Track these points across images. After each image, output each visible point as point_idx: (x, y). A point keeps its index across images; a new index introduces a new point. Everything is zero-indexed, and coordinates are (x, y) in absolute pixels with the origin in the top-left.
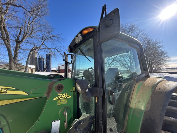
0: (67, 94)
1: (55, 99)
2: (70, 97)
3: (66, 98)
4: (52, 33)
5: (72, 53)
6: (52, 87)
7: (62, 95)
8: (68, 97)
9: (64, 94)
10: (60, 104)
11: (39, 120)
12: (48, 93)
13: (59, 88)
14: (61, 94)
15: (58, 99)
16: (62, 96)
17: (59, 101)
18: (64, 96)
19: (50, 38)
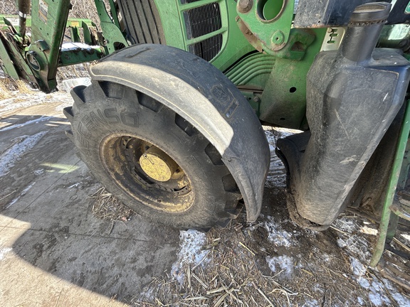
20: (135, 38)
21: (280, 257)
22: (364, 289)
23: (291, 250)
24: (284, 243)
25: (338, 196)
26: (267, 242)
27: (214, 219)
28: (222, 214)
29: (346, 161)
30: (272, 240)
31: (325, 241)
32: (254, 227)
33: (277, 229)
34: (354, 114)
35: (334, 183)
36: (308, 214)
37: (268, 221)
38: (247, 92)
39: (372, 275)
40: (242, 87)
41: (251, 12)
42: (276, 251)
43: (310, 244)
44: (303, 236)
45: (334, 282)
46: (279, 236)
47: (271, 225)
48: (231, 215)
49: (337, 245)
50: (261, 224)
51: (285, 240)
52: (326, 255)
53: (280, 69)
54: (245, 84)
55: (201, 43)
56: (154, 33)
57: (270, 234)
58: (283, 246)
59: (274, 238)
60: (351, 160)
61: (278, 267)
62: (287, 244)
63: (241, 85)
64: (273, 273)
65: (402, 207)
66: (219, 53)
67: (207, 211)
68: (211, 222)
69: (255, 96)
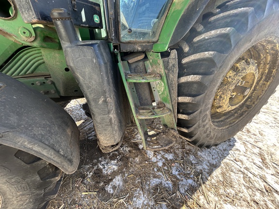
21: (114, 180)
22: (155, 162)
23: (119, 169)
24: (114, 169)
25: (111, 123)
26: (104, 176)
27: (37, 195)
28: (42, 185)
29: (101, 102)
30: (106, 173)
31: (134, 151)
32: (91, 174)
33: (107, 164)
34: (87, 73)
35: (104, 116)
36: (106, 142)
37: (100, 162)
38: (37, 79)
39: (156, 153)
42: (110, 178)
43: (128, 158)
44: (123, 156)
45: (143, 170)
46: (110, 166)
47: (103, 163)
48: (52, 179)
49: (139, 149)
50: (95, 168)
51: (114, 167)
52: (136, 159)
53: (49, 57)
54: (32, 72)
57: (103, 170)
58: (114, 171)
59: (107, 171)
60: (102, 100)
61: (114, 188)
62: (116, 168)
63: (29, 74)
64: (112, 194)
65: (140, 114)
67: (22, 195)
68: (36, 200)
69: (47, 80)
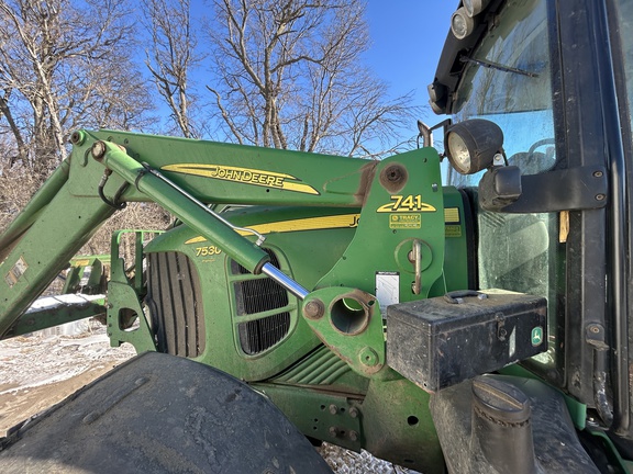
0: (419, 198)
1: (381, 209)
2: (431, 208)
3: (415, 209)
4: (382, 99)
5: (449, 117)
6: (373, 175)
7: (402, 201)
8: (423, 209)
9: (410, 198)
10: (397, 227)
11: (344, 258)
12: (362, 194)
13: (393, 174)
14: (400, 198)
15: (390, 210)
16: (403, 204)
17: (395, 217)
18: (411, 205)
19: (376, 118)
20: (158, 303)
38: (336, 398)
40: (326, 387)
41: (323, 320)
54: (331, 383)
55: (258, 322)
56: (189, 299)
63: (325, 384)
66: (286, 336)
69: (350, 404)
